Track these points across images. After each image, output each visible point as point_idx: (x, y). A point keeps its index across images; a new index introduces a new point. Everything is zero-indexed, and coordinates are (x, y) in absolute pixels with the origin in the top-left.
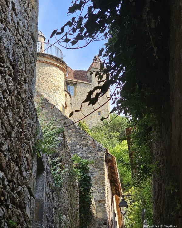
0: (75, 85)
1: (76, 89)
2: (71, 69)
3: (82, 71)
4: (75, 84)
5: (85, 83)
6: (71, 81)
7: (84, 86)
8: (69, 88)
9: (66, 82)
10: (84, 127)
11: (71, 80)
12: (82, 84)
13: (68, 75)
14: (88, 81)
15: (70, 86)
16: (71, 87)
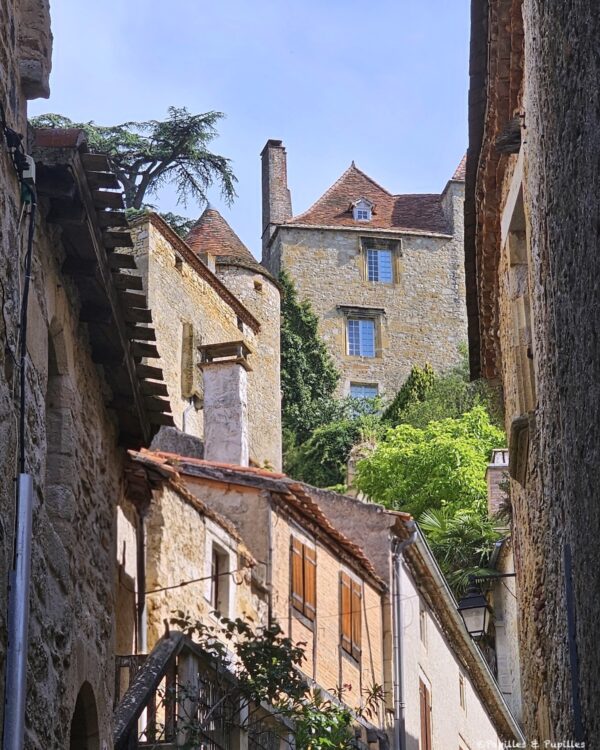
0: (392, 245)
1: (399, 260)
2: (386, 193)
3: (423, 197)
4: (394, 243)
5: (429, 237)
6: (378, 233)
7: (427, 248)
8: (376, 258)
9: (362, 238)
10: (424, 387)
11: (378, 230)
12: (419, 241)
13: (374, 214)
14: (441, 229)
15: (379, 252)
16: (383, 256)
